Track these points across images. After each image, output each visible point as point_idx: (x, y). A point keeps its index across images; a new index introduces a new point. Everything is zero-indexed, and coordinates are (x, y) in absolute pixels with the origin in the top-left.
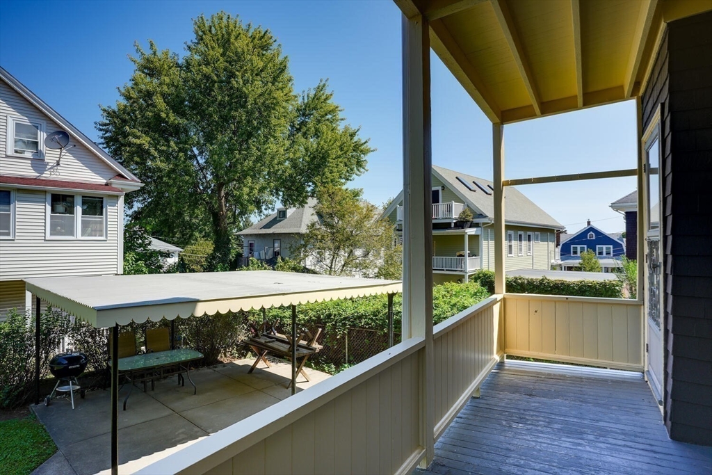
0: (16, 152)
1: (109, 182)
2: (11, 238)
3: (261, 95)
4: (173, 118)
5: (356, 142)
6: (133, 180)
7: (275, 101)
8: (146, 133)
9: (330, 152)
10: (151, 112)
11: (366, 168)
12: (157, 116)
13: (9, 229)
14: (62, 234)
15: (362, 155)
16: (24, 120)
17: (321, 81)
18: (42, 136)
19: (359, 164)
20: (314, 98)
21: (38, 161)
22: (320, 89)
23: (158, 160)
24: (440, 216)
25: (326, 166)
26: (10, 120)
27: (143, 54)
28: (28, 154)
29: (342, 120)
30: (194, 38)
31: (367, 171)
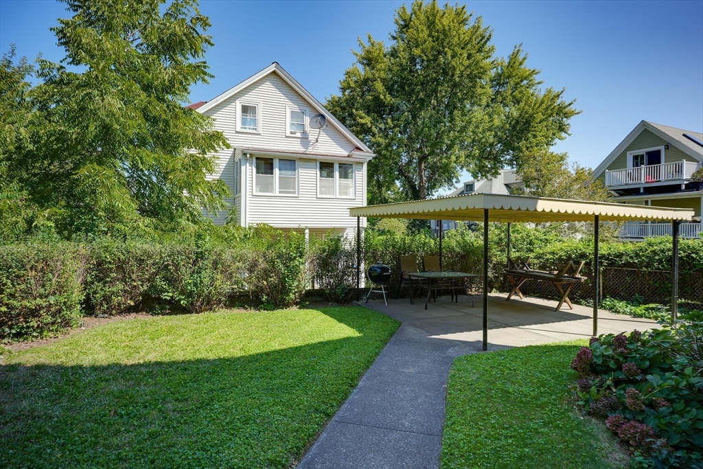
0: (291, 133)
1: (351, 154)
2: (296, 196)
3: (468, 67)
4: (388, 99)
5: (559, 105)
6: (367, 152)
7: (482, 70)
8: (368, 113)
9: (535, 115)
10: (372, 96)
11: (569, 132)
12: (376, 98)
13: (294, 188)
14: (326, 194)
15: (565, 119)
16: (296, 109)
17: (515, 47)
18: (307, 120)
19: (561, 128)
20: (508, 67)
21: (305, 138)
22: (515, 54)
23: (377, 136)
24: (662, 178)
25: (529, 131)
26: (287, 108)
27: (364, 47)
28: (299, 135)
29: (539, 83)
30: (396, 27)
31: (569, 135)
